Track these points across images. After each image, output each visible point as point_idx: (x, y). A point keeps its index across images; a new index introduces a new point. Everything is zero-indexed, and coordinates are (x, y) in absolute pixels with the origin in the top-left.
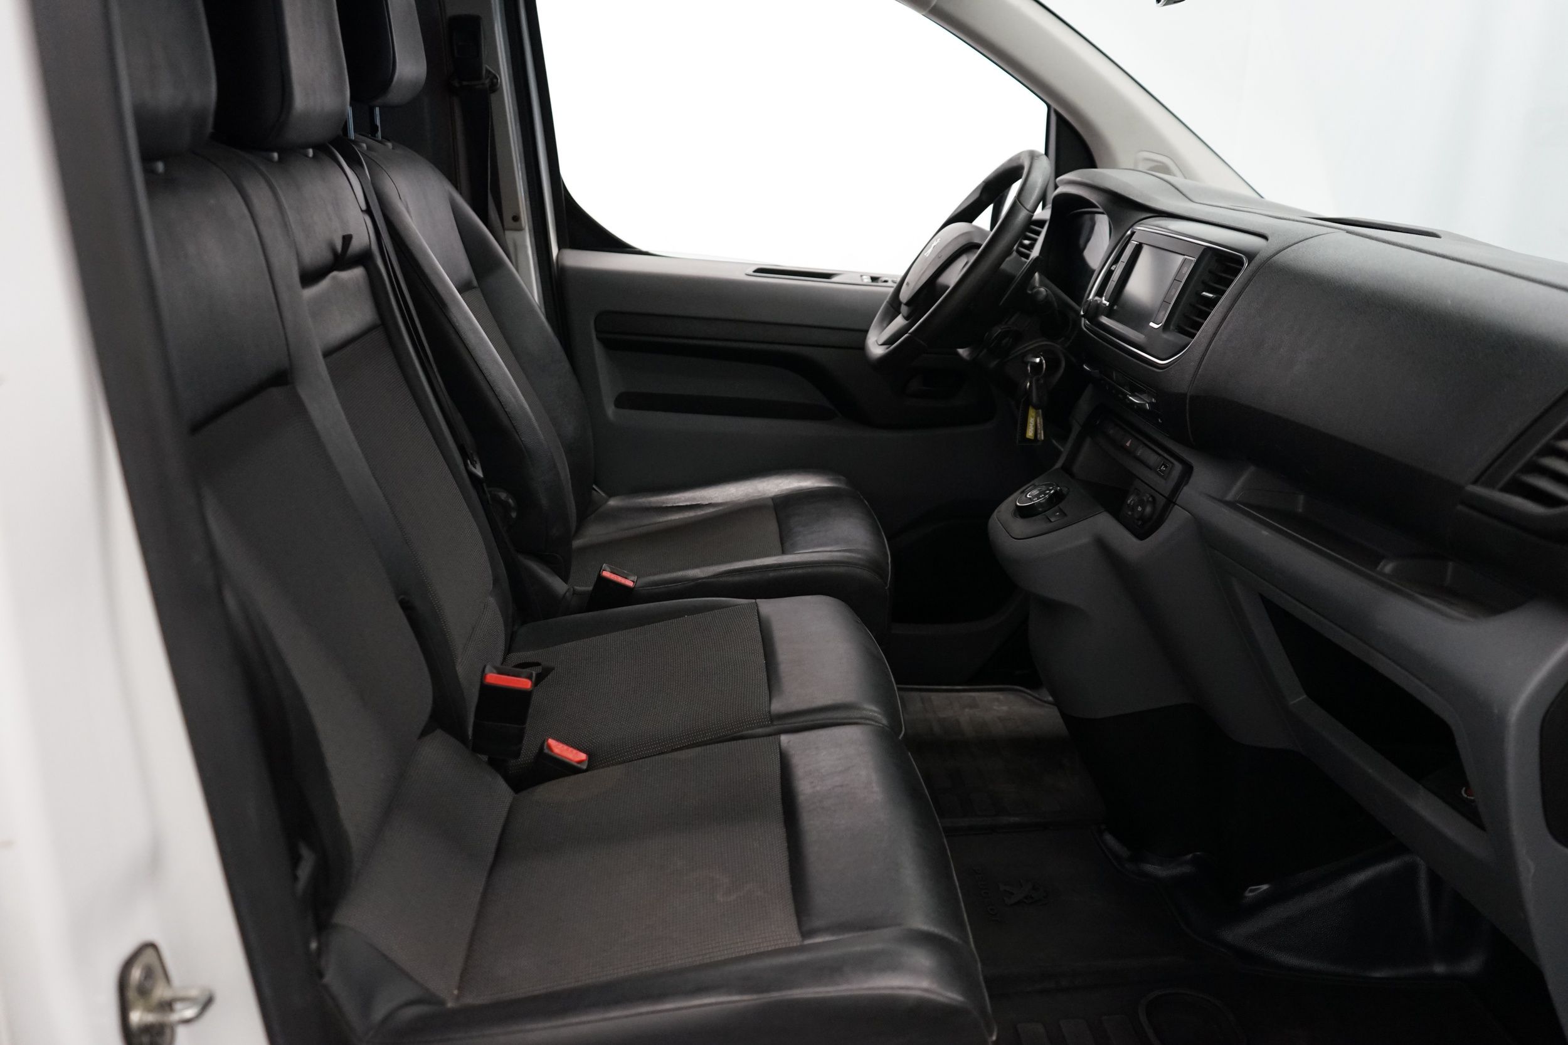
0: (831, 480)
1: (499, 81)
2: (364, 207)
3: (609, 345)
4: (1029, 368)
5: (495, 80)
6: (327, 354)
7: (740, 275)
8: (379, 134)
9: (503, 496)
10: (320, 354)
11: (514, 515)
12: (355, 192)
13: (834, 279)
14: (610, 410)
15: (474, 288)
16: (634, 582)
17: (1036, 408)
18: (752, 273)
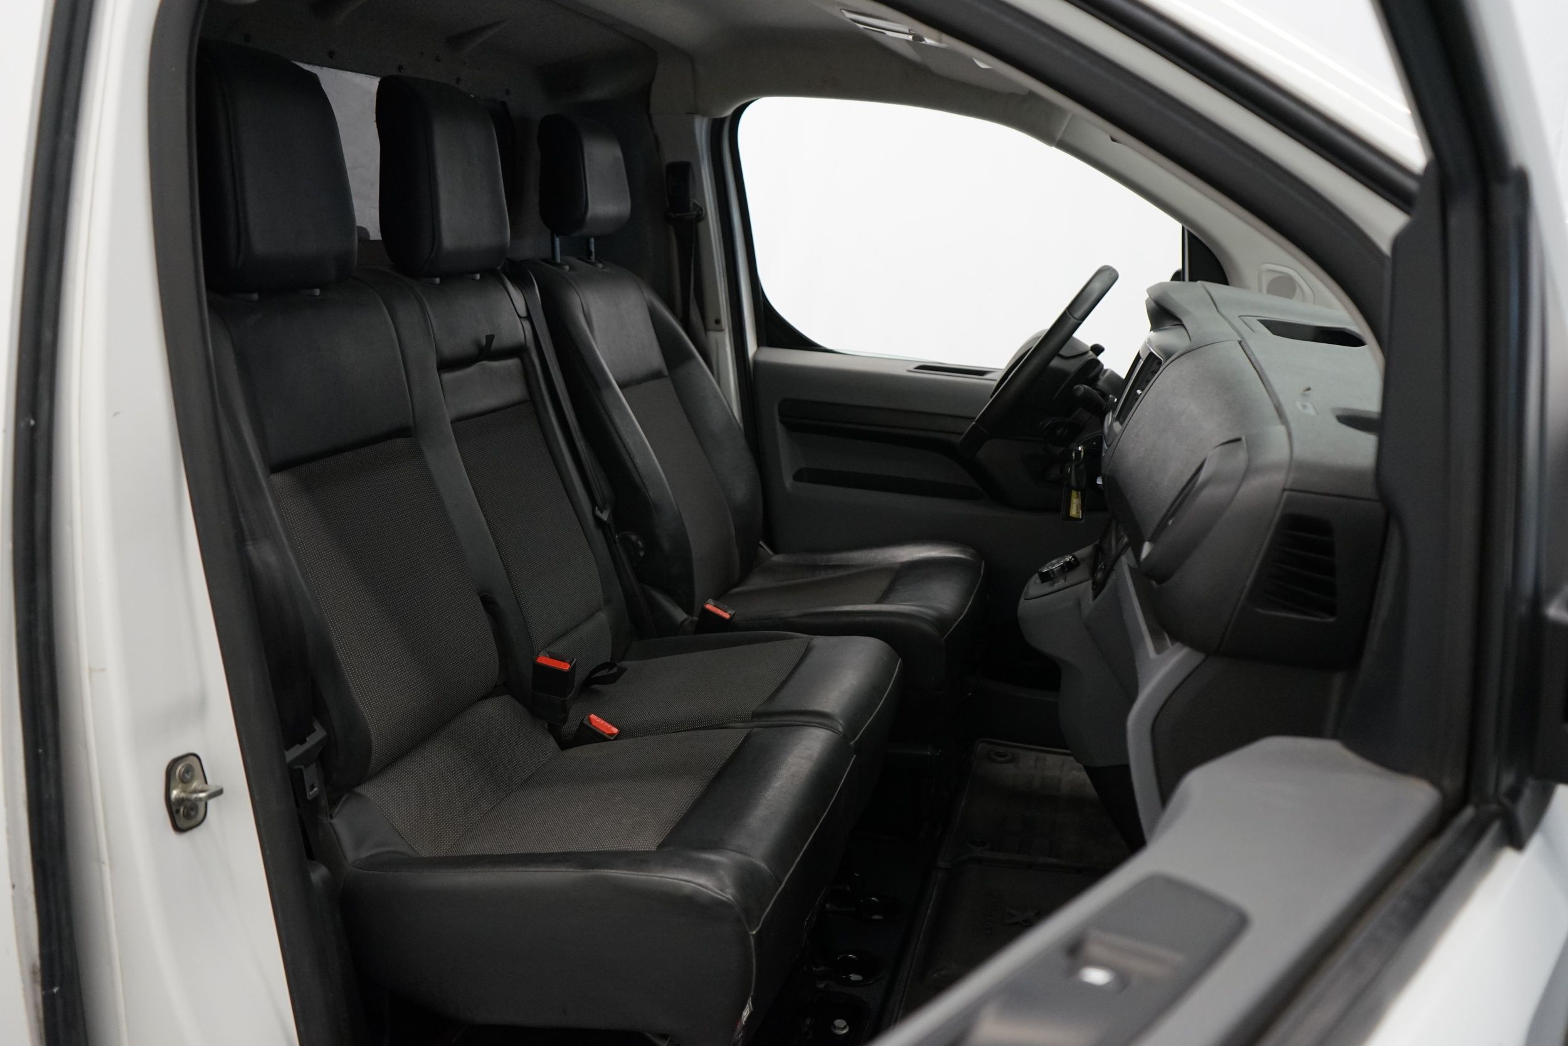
0: (961, 552)
1: (704, 212)
2: (523, 313)
3: (790, 427)
4: (1074, 455)
5: (700, 212)
6: (456, 421)
7: (901, 371)
8: (593, 257)
9: (634, 538)
10: (448, 420)
11: (642, 554)
12: (515, 303)
13: (988, 376)
14: (788, 482)
15: (664, 376)
16: (730, 615)
17: (1077, 490)
18: (913, 370)
